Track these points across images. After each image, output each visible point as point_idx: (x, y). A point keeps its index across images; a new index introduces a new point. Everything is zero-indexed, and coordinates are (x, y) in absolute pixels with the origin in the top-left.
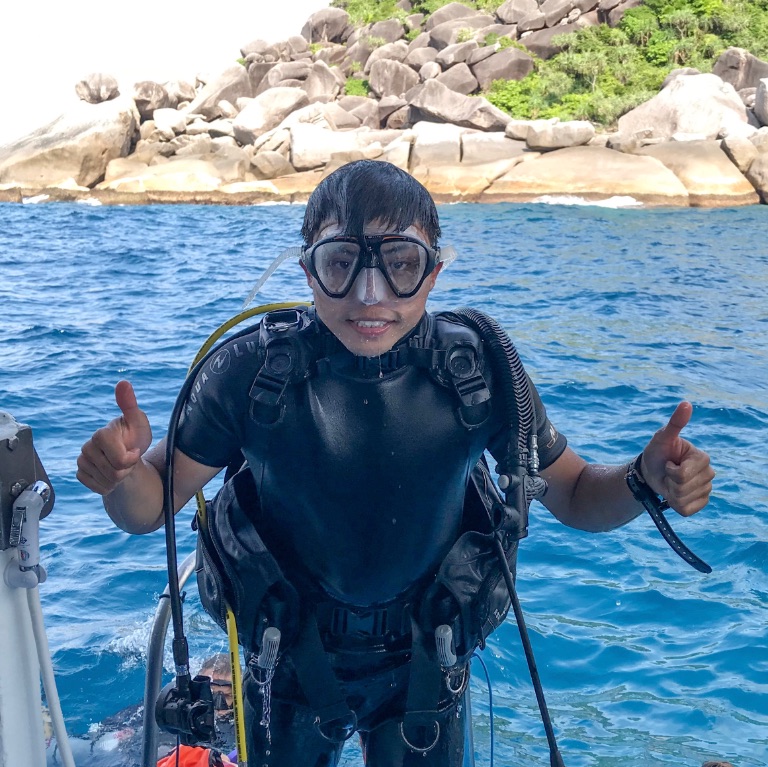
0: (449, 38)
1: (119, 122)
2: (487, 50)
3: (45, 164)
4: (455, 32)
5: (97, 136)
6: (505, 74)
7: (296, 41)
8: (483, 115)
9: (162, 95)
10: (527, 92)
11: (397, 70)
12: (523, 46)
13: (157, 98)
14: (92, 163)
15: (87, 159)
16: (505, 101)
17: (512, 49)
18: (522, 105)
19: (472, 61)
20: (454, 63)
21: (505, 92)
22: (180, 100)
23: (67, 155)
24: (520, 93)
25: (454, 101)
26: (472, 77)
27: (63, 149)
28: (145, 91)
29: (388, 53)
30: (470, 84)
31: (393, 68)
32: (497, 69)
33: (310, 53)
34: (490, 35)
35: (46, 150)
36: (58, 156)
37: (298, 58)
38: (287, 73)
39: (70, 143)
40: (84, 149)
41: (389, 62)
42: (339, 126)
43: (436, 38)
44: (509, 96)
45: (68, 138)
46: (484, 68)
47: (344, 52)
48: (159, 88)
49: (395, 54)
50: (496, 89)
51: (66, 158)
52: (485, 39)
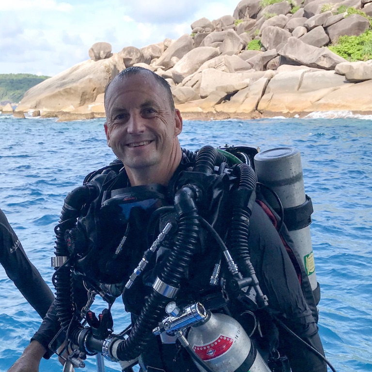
0: (316, 10)
1: (104, 71)
2: (338, 17)
3: (61, 97)
4: (320, 7)
5: (90, 80)
6: (348, 32)
7: (227, 19)
8: (325, 59)
9: (139, 55)
10: (362, 43)
11: (277, 33)
12: (364, 12)
13: (136, 57)
14: (87, 97)
15: (84, 94)
16: (346, 50)
17: (355, 15)
18: (358, 52)
19: (327, 25)
20: (315, 26)
21: (347, 44)
22: (152, 58)
23: (73, 92)
24: (358, 44)
25: (307, 50)
26: (326, 35)
27: (70, 88)
28: (129, 53)
29: (274, 22)
30: (323, 39)
31: (275, 31)
32: (343, 29)
33: (234, 25)
34: (342, 7)
35: (61, 89)
36: (68, 92)
37: (226, 29)
38: (216, 38)
39: (74, 85)
40: (82, 88)
41: (272, 27)
42: (236, 70)
43: (307, 11)
44: (349, 46)
45: (74, 82)
46: (334, 29)
47: (255, 23)
48: (137, 51)
49: (278, 23)
50: (341, 42)
51: (72, 94)
52: (338, 9)
